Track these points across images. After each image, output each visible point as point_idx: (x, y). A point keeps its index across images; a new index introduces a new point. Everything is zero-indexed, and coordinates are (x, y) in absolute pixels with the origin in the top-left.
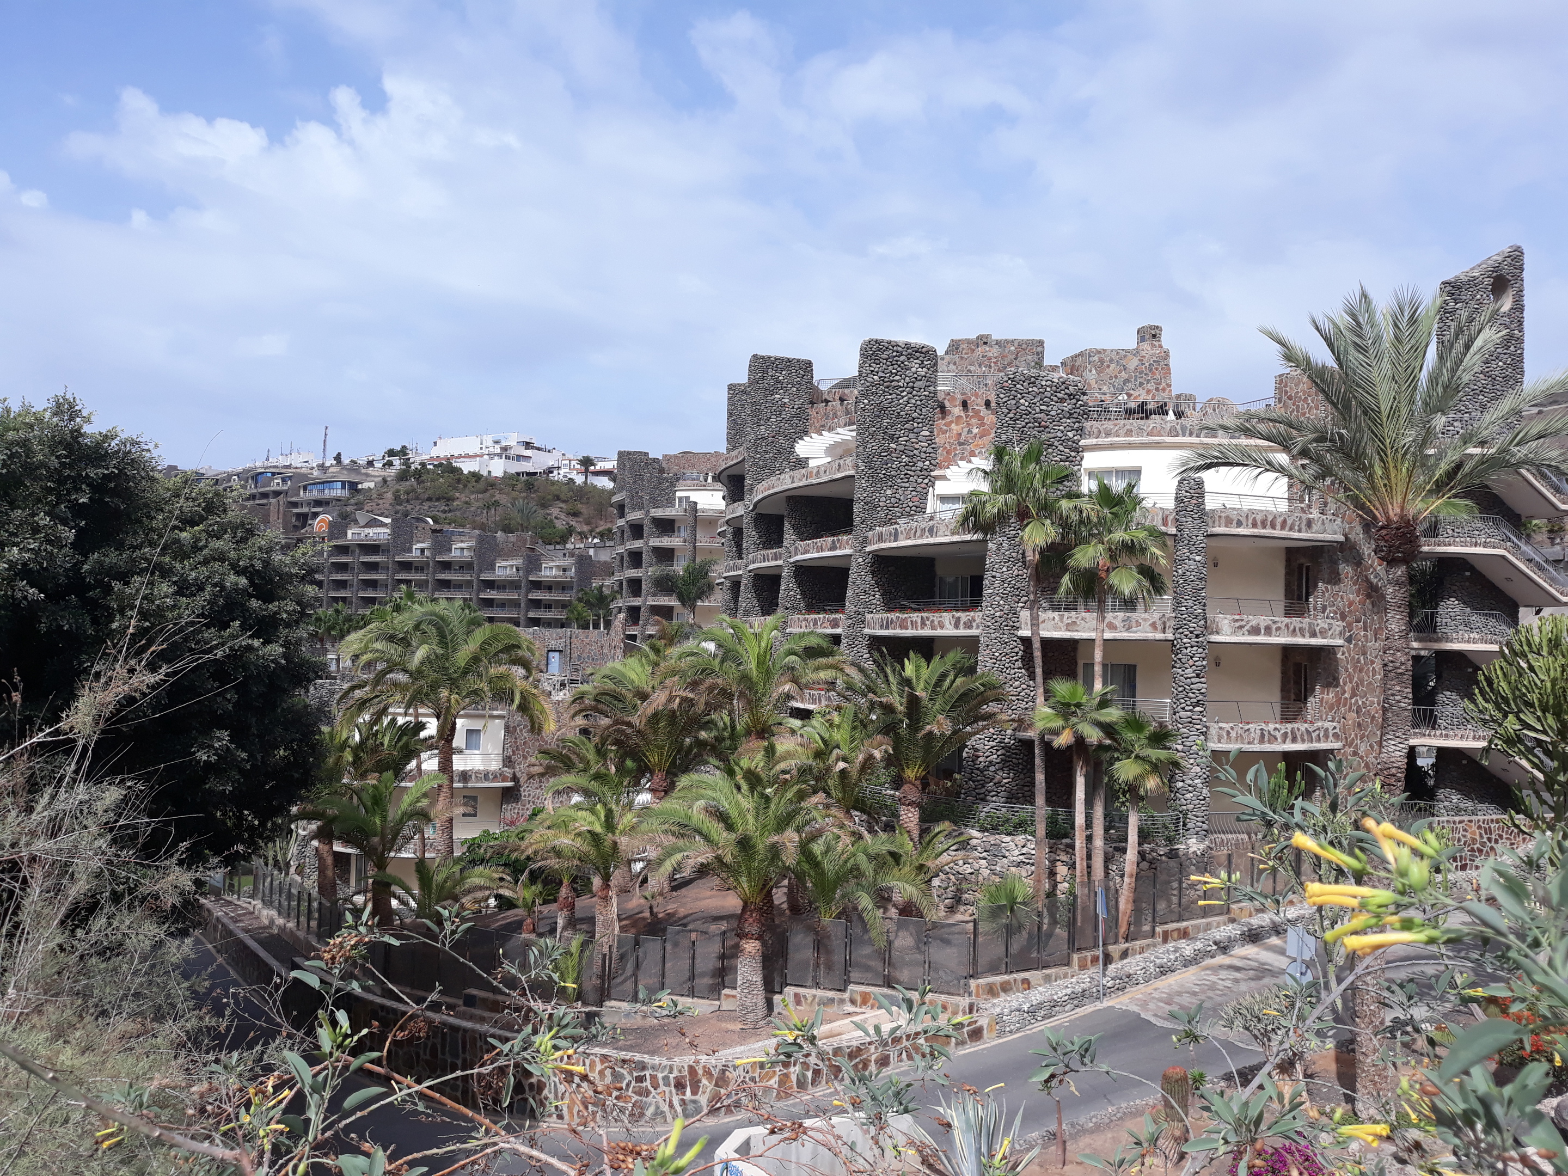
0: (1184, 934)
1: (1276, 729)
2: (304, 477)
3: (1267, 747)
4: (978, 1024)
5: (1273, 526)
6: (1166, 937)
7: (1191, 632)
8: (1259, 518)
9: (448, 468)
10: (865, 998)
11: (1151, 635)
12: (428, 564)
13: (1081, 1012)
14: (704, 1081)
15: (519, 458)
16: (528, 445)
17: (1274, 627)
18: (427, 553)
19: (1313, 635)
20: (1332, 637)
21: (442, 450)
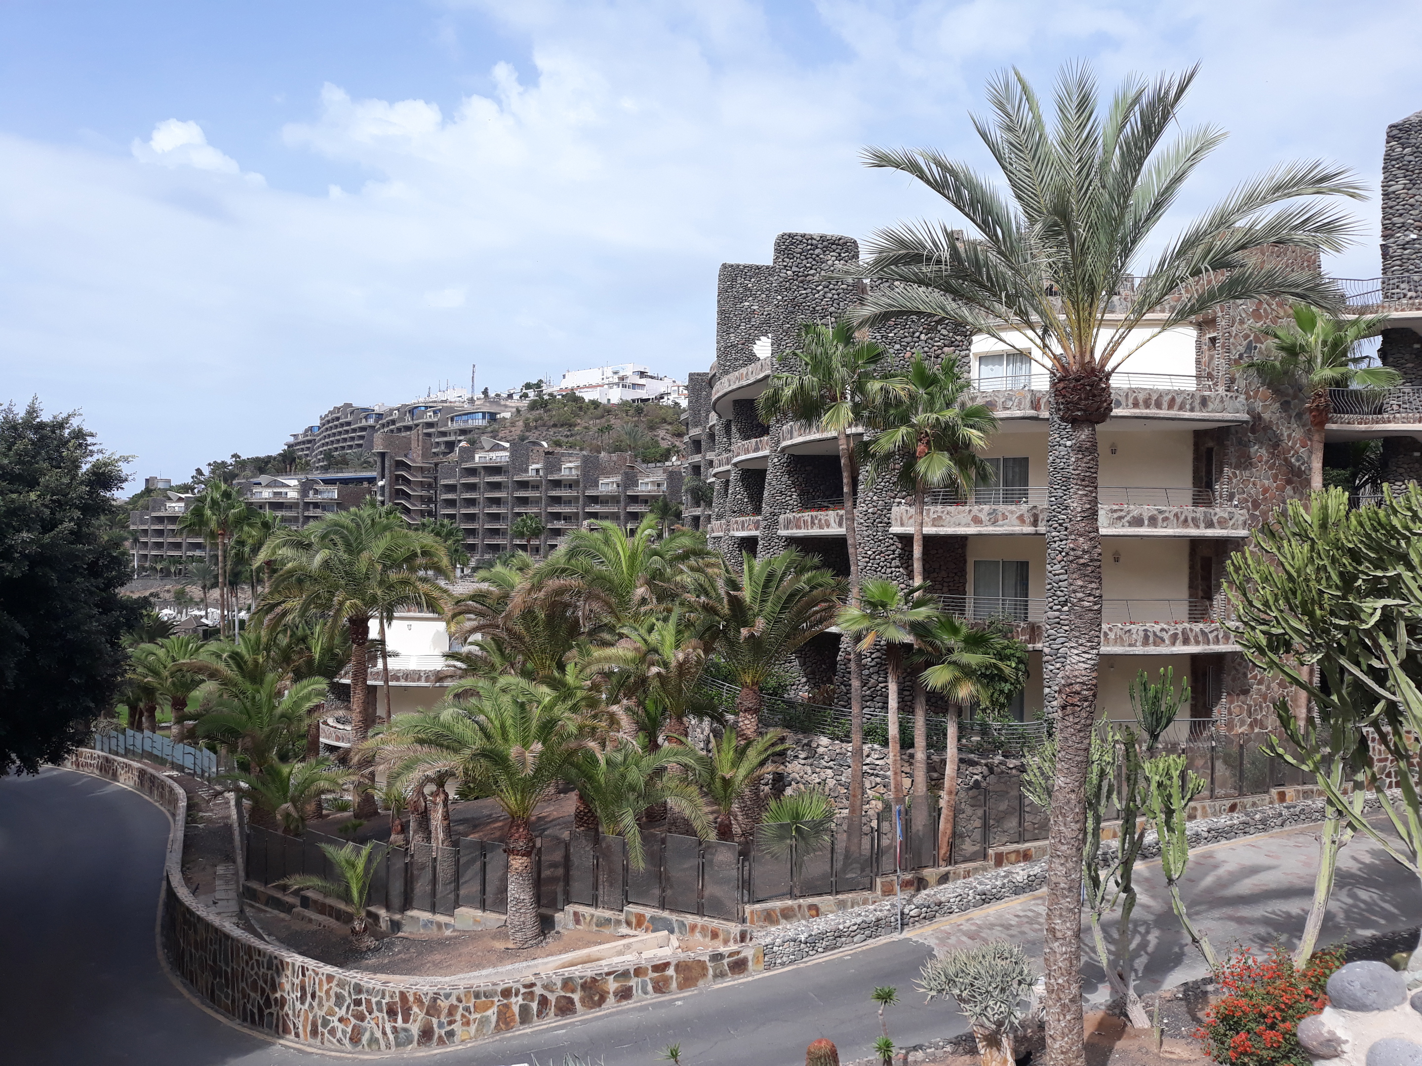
0: (1026, 856)
1: (1162, 630)
2: (451, 409)
3: (1152, 650)
4: (742, 955)
5: (1158, 406)
6: (1000, 860)
7: (1061, 525)
8: (1141, 397)
9: (572, 397)
10: (640, 919)
11: (1017, 529)
12: (541, 482)
13: (872, 943)
14: (415, 1009)
15: (634, 386)
16: (642, 374)
17: (1160, 517)
18: (541, 473)
19: (1210, 525)
20: (1234, 527)
21: (569, 383)
